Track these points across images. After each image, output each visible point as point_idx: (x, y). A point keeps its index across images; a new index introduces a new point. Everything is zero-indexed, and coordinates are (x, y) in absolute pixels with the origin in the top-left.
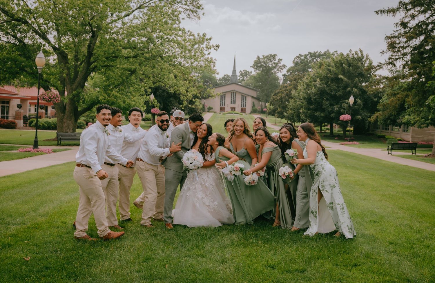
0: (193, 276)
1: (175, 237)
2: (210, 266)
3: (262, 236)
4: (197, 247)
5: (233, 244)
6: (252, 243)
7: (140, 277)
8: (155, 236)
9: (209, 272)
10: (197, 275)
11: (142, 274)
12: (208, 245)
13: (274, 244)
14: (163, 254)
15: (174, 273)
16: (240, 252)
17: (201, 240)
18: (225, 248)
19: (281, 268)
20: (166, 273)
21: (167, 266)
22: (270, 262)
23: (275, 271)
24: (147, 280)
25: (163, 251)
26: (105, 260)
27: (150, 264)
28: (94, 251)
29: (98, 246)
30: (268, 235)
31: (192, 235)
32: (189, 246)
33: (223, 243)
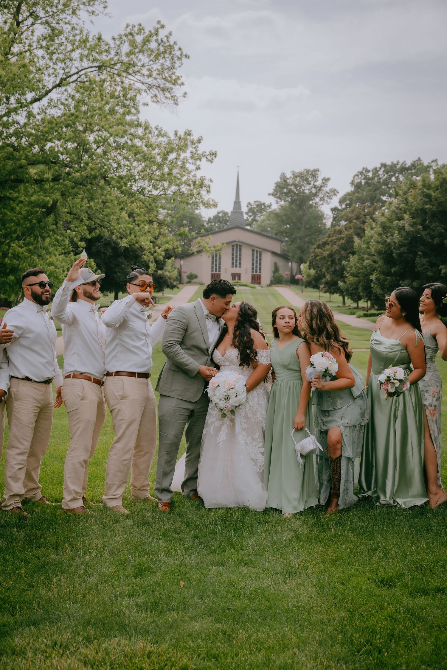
0: (238, 603)
1: (183, 527)
2: (266, 581)
3: (352, 521)
4: (232, 545)
5: (298, 539)
6: (335, 536)
7: (137, 605)
8: (145, 524)
9: (266, 594)
10: (246, 601)
11: (141, 600)
12: (250, 542)
13: (378, 538)
14: (171, 562)
15: (201, 598)
16: (317, 555)
17: (236, 531)
18: (286, 546)
19: (406, 586)
20: (184, 598)
21: (182, 583)
22: (381, 573)
23: (398, 592)
24: (151, 612)
25: (168, 554)
26: (59, 573)
27: (150, 580)
28: (34, 556)
29: (39, 547)
30: (363, 521)
31: (215, 523)
32: (215, 544)
33: (279, 538)
